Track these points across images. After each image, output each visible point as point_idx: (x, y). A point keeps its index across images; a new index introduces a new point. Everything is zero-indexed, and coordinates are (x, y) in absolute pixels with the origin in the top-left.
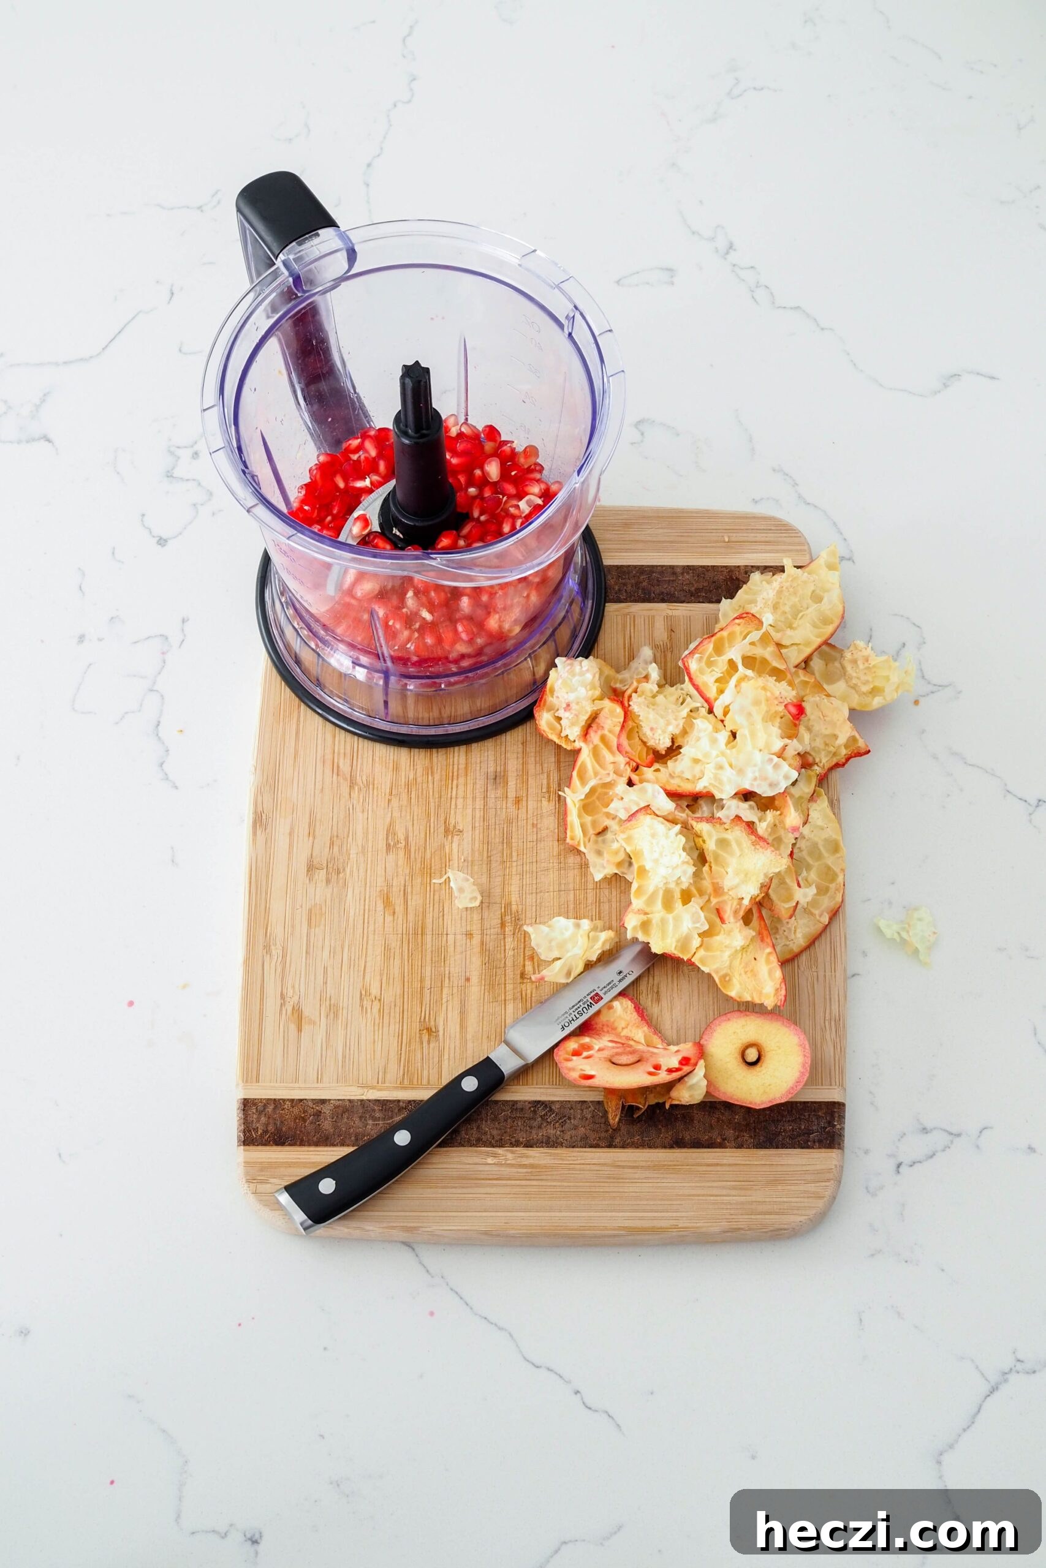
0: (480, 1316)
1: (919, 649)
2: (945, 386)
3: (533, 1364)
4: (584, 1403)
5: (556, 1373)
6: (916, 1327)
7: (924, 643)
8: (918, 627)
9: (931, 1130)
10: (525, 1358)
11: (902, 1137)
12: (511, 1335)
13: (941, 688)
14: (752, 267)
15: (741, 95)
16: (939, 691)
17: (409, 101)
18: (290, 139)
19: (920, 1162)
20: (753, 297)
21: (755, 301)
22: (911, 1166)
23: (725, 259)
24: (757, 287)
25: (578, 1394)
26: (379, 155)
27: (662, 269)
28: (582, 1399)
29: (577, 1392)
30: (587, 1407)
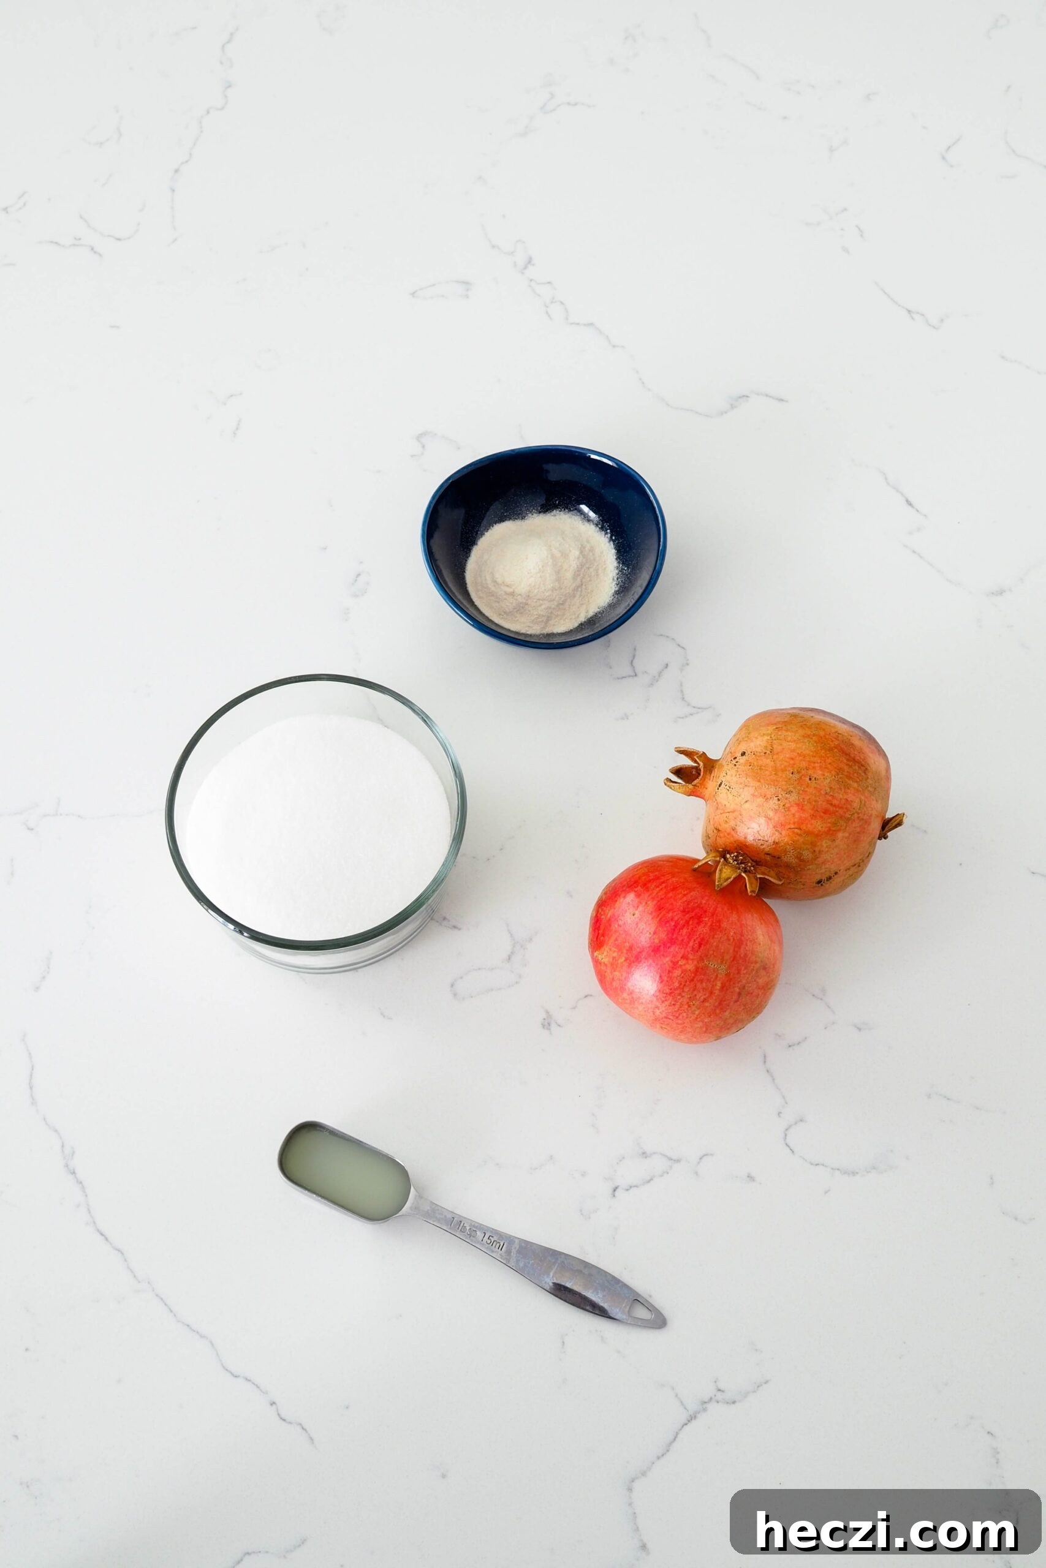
0: (183, 1323)
1: (681, 670)
2: (733, 407)
3: (233, 1374)
4: (279, 1414)
5: (254, 1384)
6: (619, 1352)
7: (687, 664)
8: (683, 648)
9: (651, 1154)
10: (224, 1367)
11: (621, 1161)
12: (212, 1344)
13: (699, 710)
14: (549, 283)
15: (554, 110)
16: (697, 713)
17: (222, 109)
18: (101, 144)
19: (636, 1186)
20: (547, 313)
21: (549, 316)
22: (627, 1190)
23: (523, 273)
24: (552, 302)
25: (274, 1406)
26: (187, 162)
27: (457, 282)
28: (277, 1410)
29: (273, 1403)
30: (281, 1418)
